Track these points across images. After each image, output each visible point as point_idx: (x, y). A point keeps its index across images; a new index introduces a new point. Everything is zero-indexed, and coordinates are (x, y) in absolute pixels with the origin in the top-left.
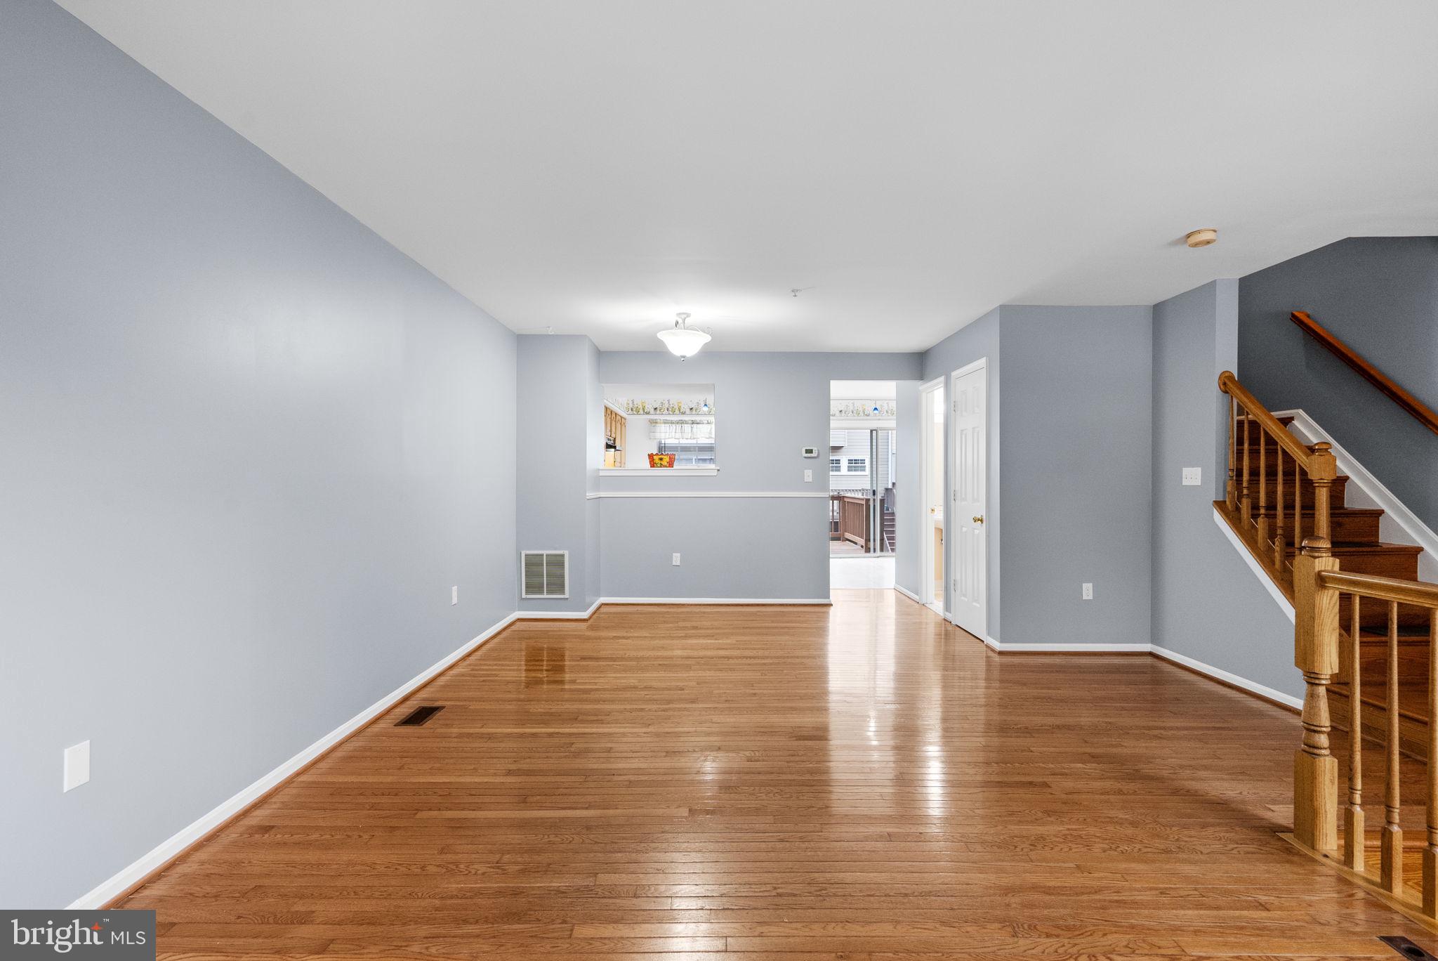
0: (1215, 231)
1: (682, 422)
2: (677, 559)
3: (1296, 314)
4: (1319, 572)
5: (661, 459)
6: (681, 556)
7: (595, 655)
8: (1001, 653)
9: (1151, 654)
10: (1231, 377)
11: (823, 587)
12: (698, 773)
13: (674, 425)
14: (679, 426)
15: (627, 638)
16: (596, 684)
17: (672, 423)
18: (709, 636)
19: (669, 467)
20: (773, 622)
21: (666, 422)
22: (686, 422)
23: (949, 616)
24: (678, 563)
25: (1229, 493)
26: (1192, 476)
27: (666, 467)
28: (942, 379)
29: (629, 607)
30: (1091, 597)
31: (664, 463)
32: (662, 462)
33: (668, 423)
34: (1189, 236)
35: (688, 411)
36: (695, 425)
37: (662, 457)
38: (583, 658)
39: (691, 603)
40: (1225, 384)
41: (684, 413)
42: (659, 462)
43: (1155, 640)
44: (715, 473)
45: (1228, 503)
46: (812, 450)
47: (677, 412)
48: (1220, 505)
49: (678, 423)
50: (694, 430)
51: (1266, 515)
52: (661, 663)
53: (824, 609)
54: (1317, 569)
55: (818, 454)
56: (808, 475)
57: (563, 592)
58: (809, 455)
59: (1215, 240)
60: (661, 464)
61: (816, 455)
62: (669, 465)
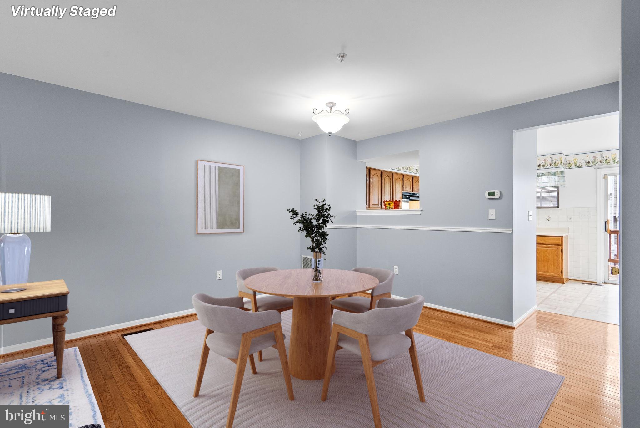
2: (396, 270)
5: (390, 204)
6: (399, 268)
42: (388, 206)
44: (419, 213)
55: (501, 197)
56: (492, 214)
58: (491, 197)
60: (390, 207)
61: (498, 197)
62: (394, 208)
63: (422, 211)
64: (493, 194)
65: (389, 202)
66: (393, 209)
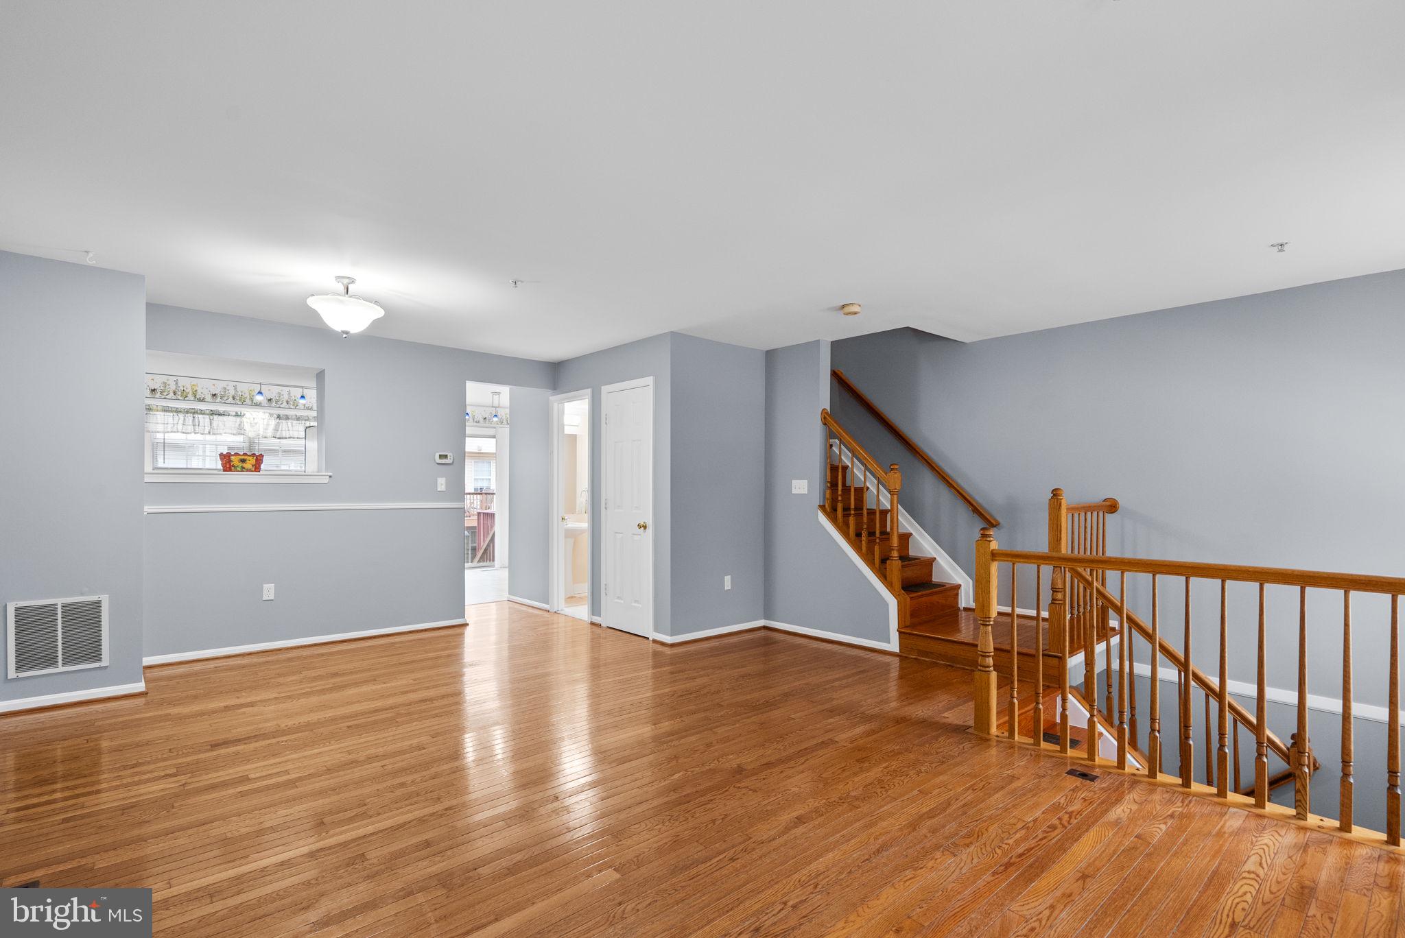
0: (860, 306)
1: (194, 412)
2: (269, 591)
3: (836, 371)
4: (992, 550)
5: (243, 461)
6: (275, 586)
7: (229, 736)
8: (673, 645)
9: (765, 628)
10: (827, 413)
11: (459, 606)
12: (569, 830)
13: (181, 416)
14: (190, 417)
15: (252, 705)
16: (287, 772)
17: (178, 411)
18: (368, 681)
19: (255, 471)
20: (426, 652)
21: (166, 410)
22: (202, 412)
23: (596, 619)
24: (272, 597)
25: (828, 499)
26: (800, 487)
27: (250, 471)
28: (589, 391)
29: (195, 664)
30: (730, 588)
31: (248, 465)
32: (244, 465)
33: (171, 411)
34: (844, 306)
35: (209, 398)
36: (215, 417)
37: (246, 457)
38: (215, 746)
39: (289, 645)
40: (825, 418)
41: (202, 400)
42: (240, 464)
43: (767, 616)
44: (326, 480)
45: (827, 506)
46: (447, 455)
47: (190, 397)
48: (822, 507)
49: (187, 412)
50: (215, 424)
51: (855, 515)
52: (349, 724)
53: (457, 631)
54: (991, 548)
55: (453, 462)
56: (442, 484)
57: (98, 658)
58: (444, 461)
59: (859, 313)
60: (243, 468)
61: (451, 462)
62: (254, 469)
63: (330, 477)
64: (446, 456)
65: (243, 457)
66: (252, 471)
